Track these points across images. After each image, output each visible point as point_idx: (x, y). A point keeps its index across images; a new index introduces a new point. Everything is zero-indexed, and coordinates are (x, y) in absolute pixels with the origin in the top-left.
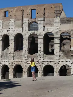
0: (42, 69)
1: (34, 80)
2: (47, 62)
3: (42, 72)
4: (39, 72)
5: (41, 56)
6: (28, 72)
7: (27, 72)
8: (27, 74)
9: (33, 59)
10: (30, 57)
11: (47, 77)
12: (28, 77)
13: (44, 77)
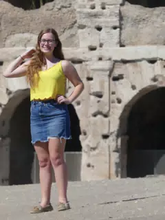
1: (48, 208)
2: (152, 61)
4: (85, 142)
5: (100, 21)
11: (147, 181)
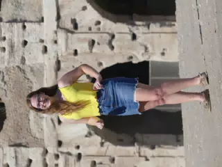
0: (121, 28)
1: (206, 94)
3: (140, 30)
5: (17, 41)
6: (142, 144)
7: (146, 151)
8: (157, 151)
9: (32, 95)
10: (20, 128)
12: (179, 142)
13: (177, 13)
